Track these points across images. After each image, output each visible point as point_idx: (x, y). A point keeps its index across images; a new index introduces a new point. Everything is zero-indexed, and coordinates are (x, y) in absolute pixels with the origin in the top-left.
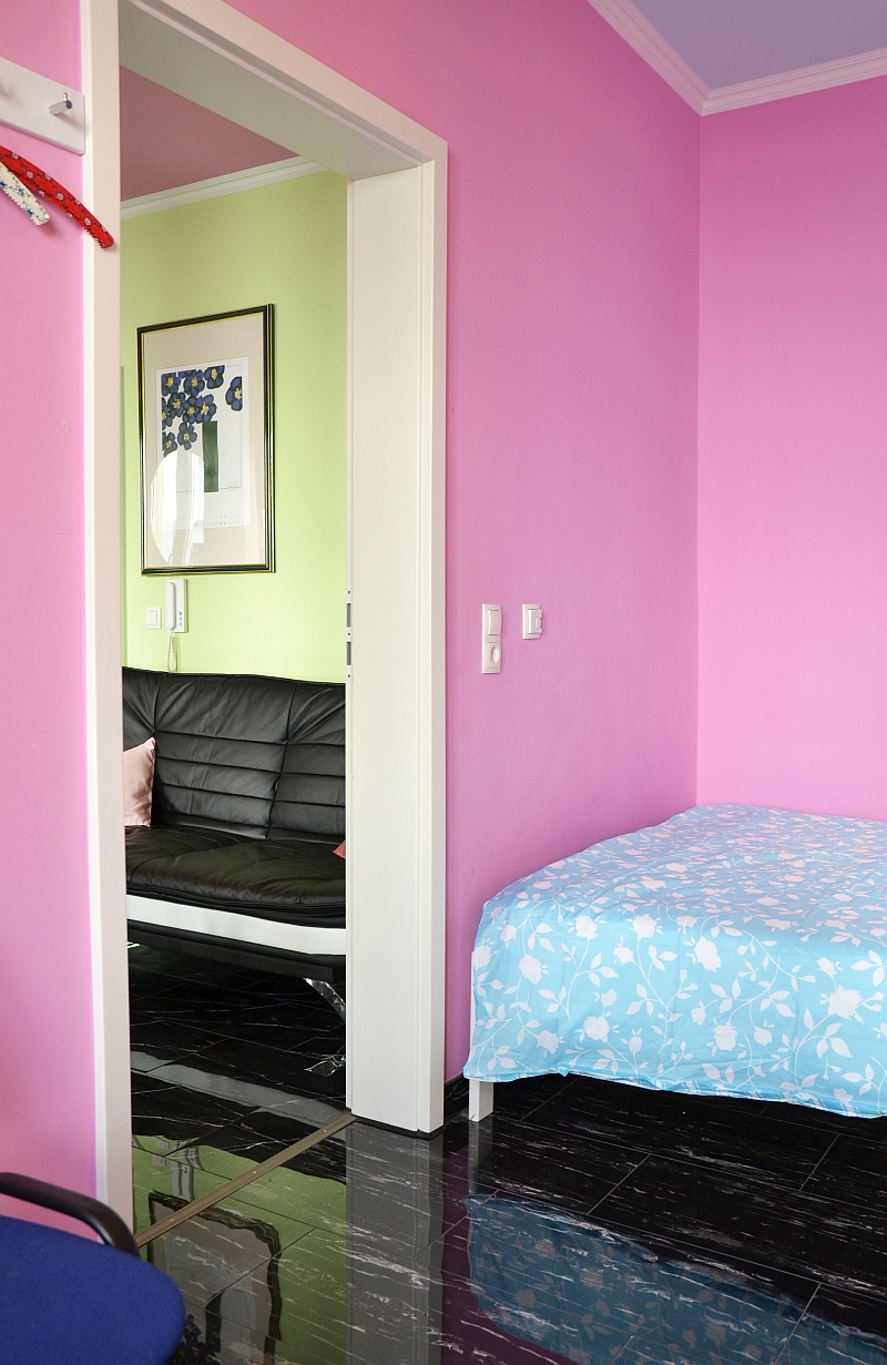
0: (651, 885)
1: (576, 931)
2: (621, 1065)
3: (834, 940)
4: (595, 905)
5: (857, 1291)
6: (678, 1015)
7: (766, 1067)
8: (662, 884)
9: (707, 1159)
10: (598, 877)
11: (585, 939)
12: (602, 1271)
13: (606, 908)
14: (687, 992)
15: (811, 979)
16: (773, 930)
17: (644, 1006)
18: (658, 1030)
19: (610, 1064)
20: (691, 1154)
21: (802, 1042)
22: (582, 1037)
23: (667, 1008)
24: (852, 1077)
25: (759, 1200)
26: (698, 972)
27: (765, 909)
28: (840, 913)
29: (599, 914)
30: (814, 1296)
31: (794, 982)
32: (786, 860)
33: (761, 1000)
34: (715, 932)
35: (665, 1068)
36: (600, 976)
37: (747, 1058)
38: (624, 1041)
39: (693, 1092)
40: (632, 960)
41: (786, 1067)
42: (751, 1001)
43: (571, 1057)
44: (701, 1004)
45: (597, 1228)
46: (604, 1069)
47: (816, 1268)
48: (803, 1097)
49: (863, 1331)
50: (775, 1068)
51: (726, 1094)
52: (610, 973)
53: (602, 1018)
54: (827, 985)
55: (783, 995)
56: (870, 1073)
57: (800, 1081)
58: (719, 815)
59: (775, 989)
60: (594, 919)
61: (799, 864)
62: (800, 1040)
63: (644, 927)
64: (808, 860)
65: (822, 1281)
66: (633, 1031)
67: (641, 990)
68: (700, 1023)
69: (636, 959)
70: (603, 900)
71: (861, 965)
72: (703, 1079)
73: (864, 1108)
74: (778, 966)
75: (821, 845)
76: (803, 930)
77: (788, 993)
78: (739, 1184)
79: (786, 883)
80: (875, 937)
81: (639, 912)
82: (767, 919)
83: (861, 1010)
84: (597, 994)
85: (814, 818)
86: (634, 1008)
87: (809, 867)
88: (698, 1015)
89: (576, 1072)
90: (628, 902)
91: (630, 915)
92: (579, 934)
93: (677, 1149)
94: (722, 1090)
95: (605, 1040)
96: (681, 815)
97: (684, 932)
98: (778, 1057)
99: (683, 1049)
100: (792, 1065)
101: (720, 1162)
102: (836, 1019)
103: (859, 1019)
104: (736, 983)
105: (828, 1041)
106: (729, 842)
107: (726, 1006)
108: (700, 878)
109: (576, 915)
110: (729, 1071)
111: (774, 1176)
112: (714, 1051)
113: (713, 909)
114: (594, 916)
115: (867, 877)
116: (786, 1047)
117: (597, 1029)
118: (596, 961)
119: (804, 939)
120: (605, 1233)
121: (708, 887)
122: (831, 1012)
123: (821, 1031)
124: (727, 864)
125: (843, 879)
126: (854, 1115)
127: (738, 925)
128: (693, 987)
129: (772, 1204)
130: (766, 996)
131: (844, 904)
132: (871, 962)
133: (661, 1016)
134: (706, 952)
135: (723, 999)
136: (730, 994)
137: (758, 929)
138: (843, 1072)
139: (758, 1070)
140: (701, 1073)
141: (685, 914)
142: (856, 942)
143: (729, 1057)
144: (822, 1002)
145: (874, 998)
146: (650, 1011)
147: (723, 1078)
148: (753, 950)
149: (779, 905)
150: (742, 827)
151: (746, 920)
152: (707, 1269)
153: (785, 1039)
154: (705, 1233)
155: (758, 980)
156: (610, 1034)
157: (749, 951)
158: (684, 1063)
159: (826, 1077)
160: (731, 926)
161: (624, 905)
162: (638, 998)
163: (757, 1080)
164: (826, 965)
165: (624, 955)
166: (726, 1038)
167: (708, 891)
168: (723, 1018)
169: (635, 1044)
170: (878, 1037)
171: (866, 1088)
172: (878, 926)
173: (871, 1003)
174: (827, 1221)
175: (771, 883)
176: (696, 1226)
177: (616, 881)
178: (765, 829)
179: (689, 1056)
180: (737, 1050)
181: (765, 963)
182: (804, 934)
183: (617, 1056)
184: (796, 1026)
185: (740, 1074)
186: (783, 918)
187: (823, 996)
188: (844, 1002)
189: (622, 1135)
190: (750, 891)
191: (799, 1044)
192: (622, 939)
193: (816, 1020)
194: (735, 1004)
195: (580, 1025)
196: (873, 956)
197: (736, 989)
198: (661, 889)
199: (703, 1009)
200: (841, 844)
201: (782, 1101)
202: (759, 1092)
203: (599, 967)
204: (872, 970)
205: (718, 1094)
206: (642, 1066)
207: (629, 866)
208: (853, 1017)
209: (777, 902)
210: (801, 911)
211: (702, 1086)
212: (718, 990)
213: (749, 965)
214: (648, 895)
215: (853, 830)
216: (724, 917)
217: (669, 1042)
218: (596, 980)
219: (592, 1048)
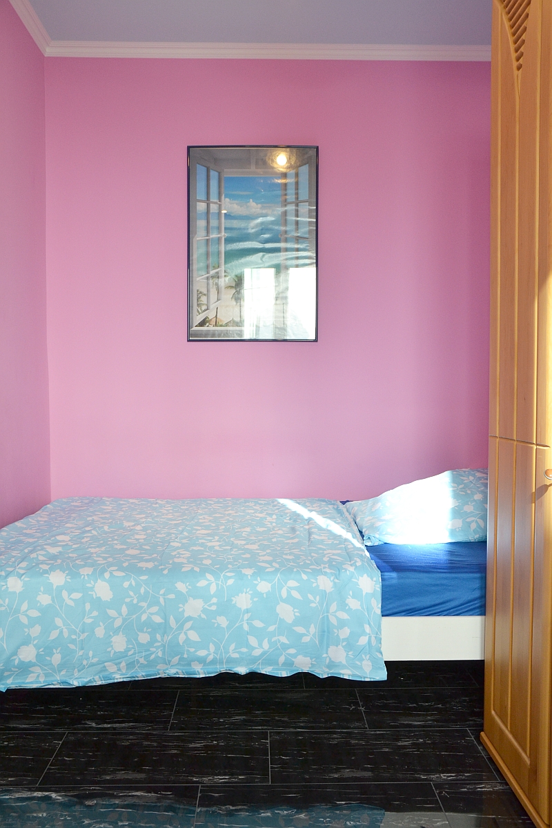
0: (54, 551)
1: (7, 587)
2: (46, 675)
3: (183, 570)
4: (20, 568)
5: (221, 783)
6: (86, 634)
7: (146, 657)
8: (60, 549)
9: (106, 726)
10: (13, 550)
11: (15, 592)
12: (60, 823)
13: (29, 569)
14: (91, 618)
15: (172, 596)
16: (144, 569)
17: (61, 632)
18: (72, 646)
19: (38, 676)
20: (94, 725)
21: (170, 637)
22: (16, 662)
23: (78, 631)
24: (202, 653)
25: (147, 743)
26: (98, 603)
27: (133, 557)
28: (179, 553)
29: (23, 574)
30: (199, 795)
31: (162, 600)
32: (129, 526)
33: (142, 614)
34: (107, 575)
35: (79, 671)
36: (27, 616)
37: (134, 654)
38: (48, 658)
39: (99, 683)
40: (51, 602)
41: (160, 654)
42: (134, 616)
43: (9, 677)
44: (101, 624)
45: (47, 793)
46: (33, 681)
47: (194, 776)
48: (173, 671)
49: (233, 806)
50: (153, 656)
51: (121, 680)
52: (34, 614)
53: (31, 646)
54: (182, 598)
55: (155, 609)
56: (212, 648)
57: (170, 662)
58: (72, 504)
59: (149, 606)
60: (20, 578)
61: (139, 528)
62: (168, 636)
63: (57, 579)
64: (143, 525)
65: (200, 783)
66: (54, 651)
67: (58, 622)
68: (101, 636)
69: (53, 600)
70: (24, 564)
71: (202, 583)
72: (106, 674)
73: (210, 670)
74: (151, 591)
75: (144, 516)
76: (163, 567)
77: (158, 607)
78: (131, 737)
79: (137, 540)
80: (207, 565)
81: (52, 569)
82: (138, 563)
83: (204, 611)
84: (26, 630)
85: (131, 501)
86: (54, 635)
87: (145, 529)
88: (100, 632)
89: (13, 687)
90: (42, 563)
91: (46, 572)
92: (10, 590)
93: (83, 724)
94: (118, 678)
95: (34, 661)
96: (48, 506)
97: (86, 578)
98: (154, 649)
99: (91, 656)
100: (164, 653)
101: (115, 725)
102: (189, 618)
103: (203, 616)
104: (124, 606)
105: (186, 634)
106: (88, 519)
107: (118, 623)
108: (81, 543)
109: (7, 576)
110: (123, 664)
111: (152, 726)
112: (112, 654)
113: (101, 561)
114: (20, 576)
115: (183, 531)
116: (159, 642)
117: (28, 654)
118: (25, 606)
119: (166, 572)
120: (54, 795)
121: (91, 547)
122: (186, 615)
123: (181, 627)
124: (94, 532)
125: (169, 534)
126: (204, 676)
127: (121, 569)
128: (95, 613)
129: (155, 744)
130: (144, 612)
131: (178, 548)
132: (208, 580)
133: (74, 637)
134: (102, 590)
135: (115, 619)
136: (120, 614)
137: (133, 570)
138: (196, 651)
139: (142, 660)
140: (104, 669)
141: (84, 566)
142: (197, 569)
143: (123, 655)
144: (181, 610)
145: (212, 602)
146: (66, 634)
147: (119, 670)
148: (134, 583)
149: (141, 554)
150: (91, 510)
151: (125, 565)
152: (130, 799)
153: (158, 637)
154: (121, 775)
155: (138, 602)
156: (38, 656)
157: (131, 584)
158: (93, 665)
159: (185, 656)
160: (116, 570)
161: (40, 566)
162: (56, 628)
163: (142, 666)
164: (181, 587)
165: (45, 600)
166: (119, 643)
167: (93, 550)
168: (116, 631)
169: (56, 659)
170: (216, 625)
171: (211, 657)
172: (206, 558)
173: (210, 606)
174: (191, 746)
175: (128, 540)
176: (114, 772)
177: (26, 551)
178: (105, 509)
179: (95, 660)
180: (127, 650)
181: (142, 591)
182: (164, 569)
183: (42, 669)
184: (164, 628)
185: (130, 665)
186: (147, 561)
187: (181, 605)
188: (193, 608)
189: (43, 724)
190: (119, 547)
191: (168, 638)
192: (42, 589)
193: (177, 622)
194: (124, 620)
195: (15, 653)
196: (209, 576)
197: (124, 610)
198: (60, 552)
199: (103, 627)
200: (155, 514)
201: (158, 677)
202: (144, 674)
203: (27, 611)
204: (209, 585)
205: (116, 681)
206: (62, 673)
207: (31, 540)
208: (200, 616)
209: (138, 552)
210: (156, 555)
211: (105, 678)
212: (112, 613)
213: (131, 593)
214: (54, 558)
215: (158, 505)
216: (110, 565)
217: (81, 653)
218: (25, 620)
219: (25, 668)
